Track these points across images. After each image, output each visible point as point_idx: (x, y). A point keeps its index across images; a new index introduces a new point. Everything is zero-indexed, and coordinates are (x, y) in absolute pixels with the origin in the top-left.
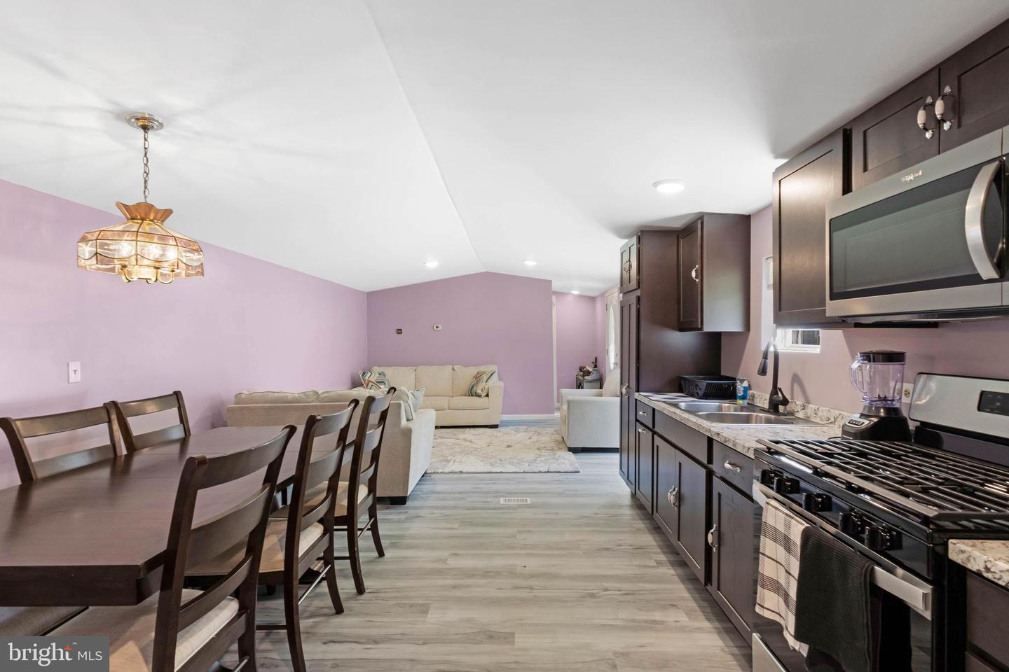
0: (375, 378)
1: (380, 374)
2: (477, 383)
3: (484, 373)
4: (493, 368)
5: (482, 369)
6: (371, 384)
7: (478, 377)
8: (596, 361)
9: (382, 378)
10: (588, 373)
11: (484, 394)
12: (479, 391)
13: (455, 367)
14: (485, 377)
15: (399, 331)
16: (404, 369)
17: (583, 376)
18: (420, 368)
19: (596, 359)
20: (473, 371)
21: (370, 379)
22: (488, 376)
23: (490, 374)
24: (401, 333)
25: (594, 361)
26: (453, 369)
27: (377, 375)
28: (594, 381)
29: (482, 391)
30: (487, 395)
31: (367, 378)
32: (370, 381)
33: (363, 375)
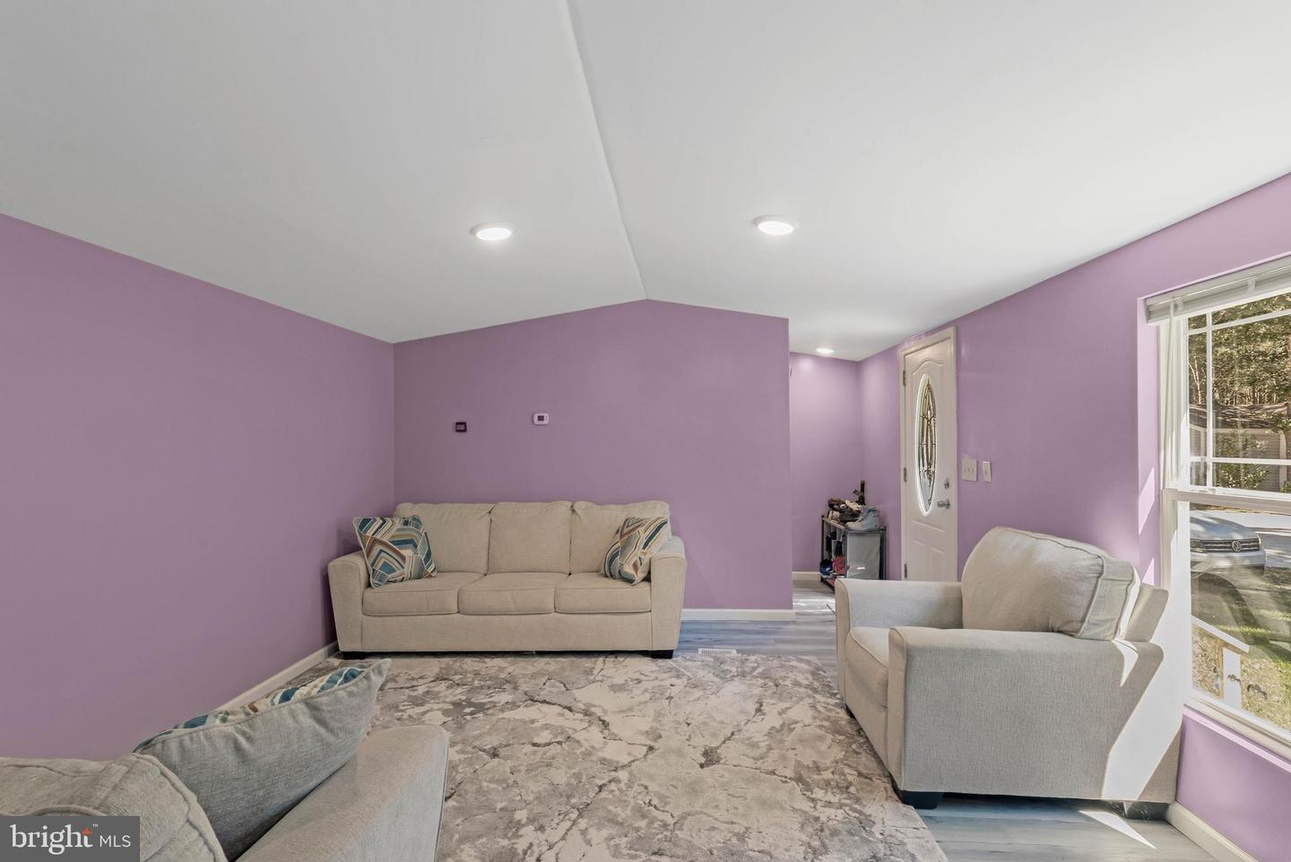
0: (393, 532)
1: (406, 523)
2: (624, 548)
3: (639, 523)
4: (660, 511)
5: (636, 511)
6: (378, 548)
7: (626, 532)
8: (863, 490)
9: (410, 532)
10: (854, 516)
11: (641, 575)
12: (628, 569)
13: (579, 506)
14: (643, 535)
15: (461, 427)
16: (466, 509)
17: (844, 522)
18: (501, 508)
19: (863, 485)
20: (616, 515)
21: (378, 536)
22: (649, 532)
23: (652, 529)
24: (465, 431)
25: (859, 490)
26: (573, 511)
27: (398, 524)
28: (869, 532)
29: (635, 567)
30: (647, 579)
31: (370, 533)
32: (375, 541)
33: (361, 527)
